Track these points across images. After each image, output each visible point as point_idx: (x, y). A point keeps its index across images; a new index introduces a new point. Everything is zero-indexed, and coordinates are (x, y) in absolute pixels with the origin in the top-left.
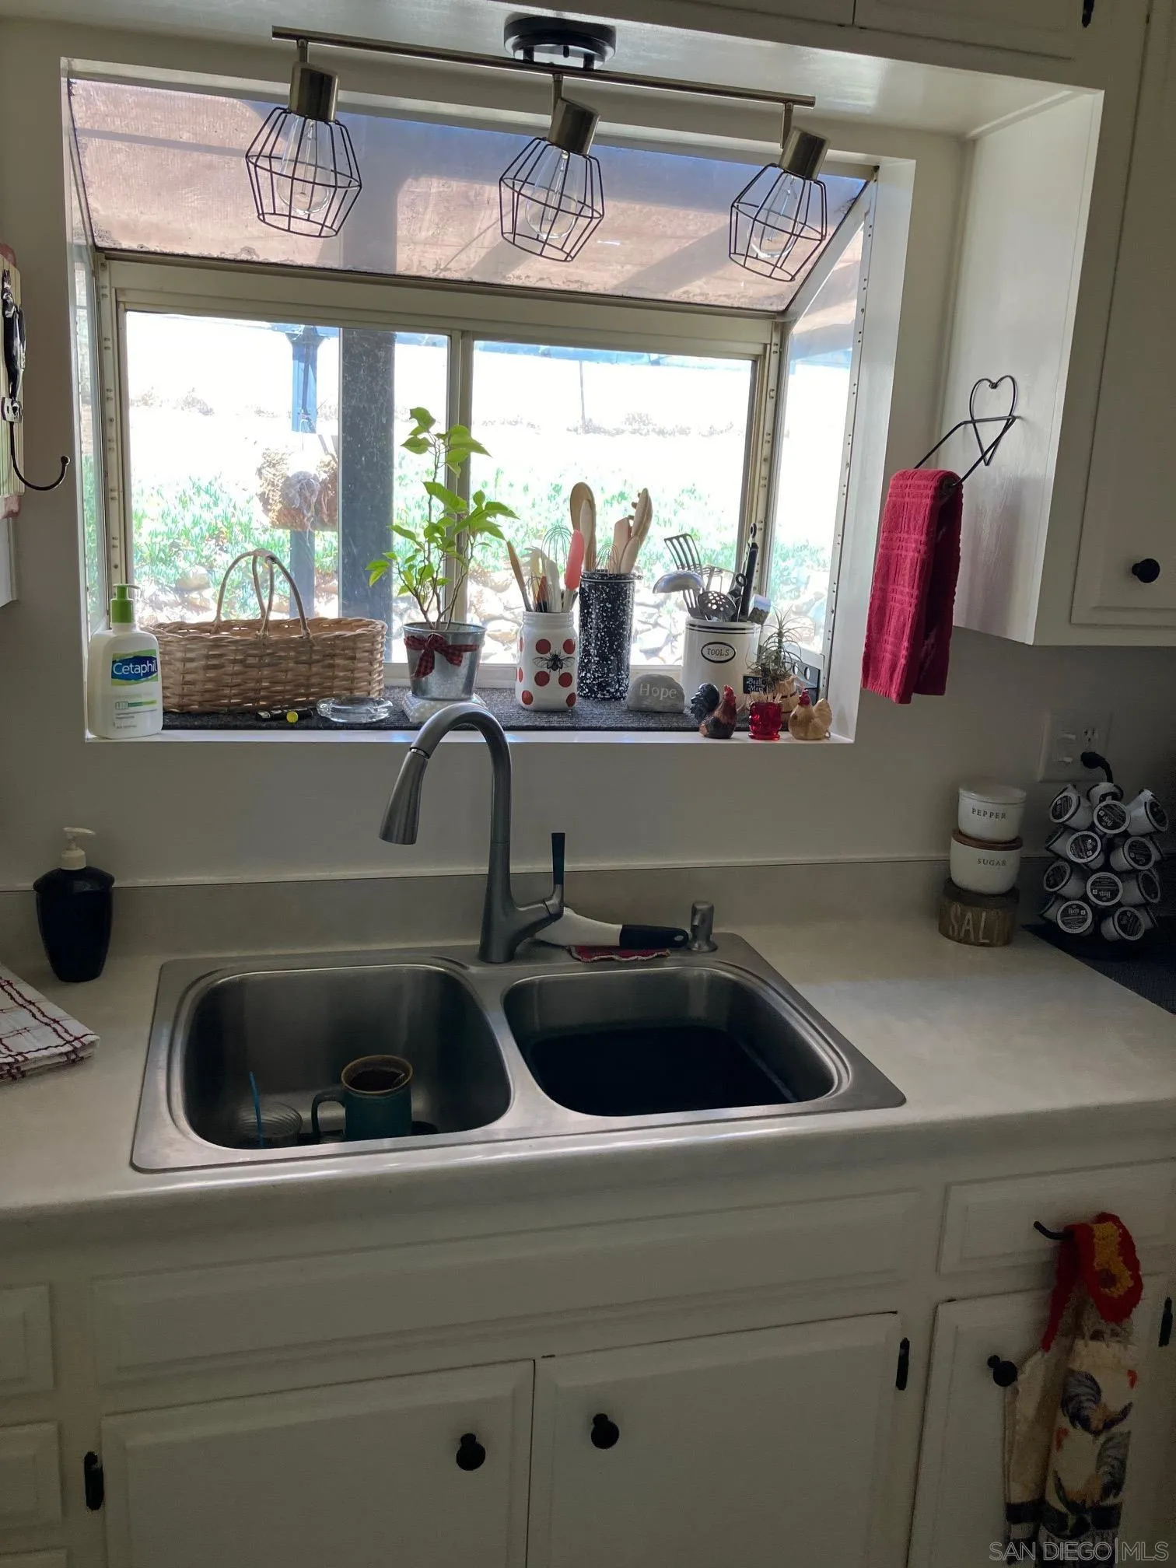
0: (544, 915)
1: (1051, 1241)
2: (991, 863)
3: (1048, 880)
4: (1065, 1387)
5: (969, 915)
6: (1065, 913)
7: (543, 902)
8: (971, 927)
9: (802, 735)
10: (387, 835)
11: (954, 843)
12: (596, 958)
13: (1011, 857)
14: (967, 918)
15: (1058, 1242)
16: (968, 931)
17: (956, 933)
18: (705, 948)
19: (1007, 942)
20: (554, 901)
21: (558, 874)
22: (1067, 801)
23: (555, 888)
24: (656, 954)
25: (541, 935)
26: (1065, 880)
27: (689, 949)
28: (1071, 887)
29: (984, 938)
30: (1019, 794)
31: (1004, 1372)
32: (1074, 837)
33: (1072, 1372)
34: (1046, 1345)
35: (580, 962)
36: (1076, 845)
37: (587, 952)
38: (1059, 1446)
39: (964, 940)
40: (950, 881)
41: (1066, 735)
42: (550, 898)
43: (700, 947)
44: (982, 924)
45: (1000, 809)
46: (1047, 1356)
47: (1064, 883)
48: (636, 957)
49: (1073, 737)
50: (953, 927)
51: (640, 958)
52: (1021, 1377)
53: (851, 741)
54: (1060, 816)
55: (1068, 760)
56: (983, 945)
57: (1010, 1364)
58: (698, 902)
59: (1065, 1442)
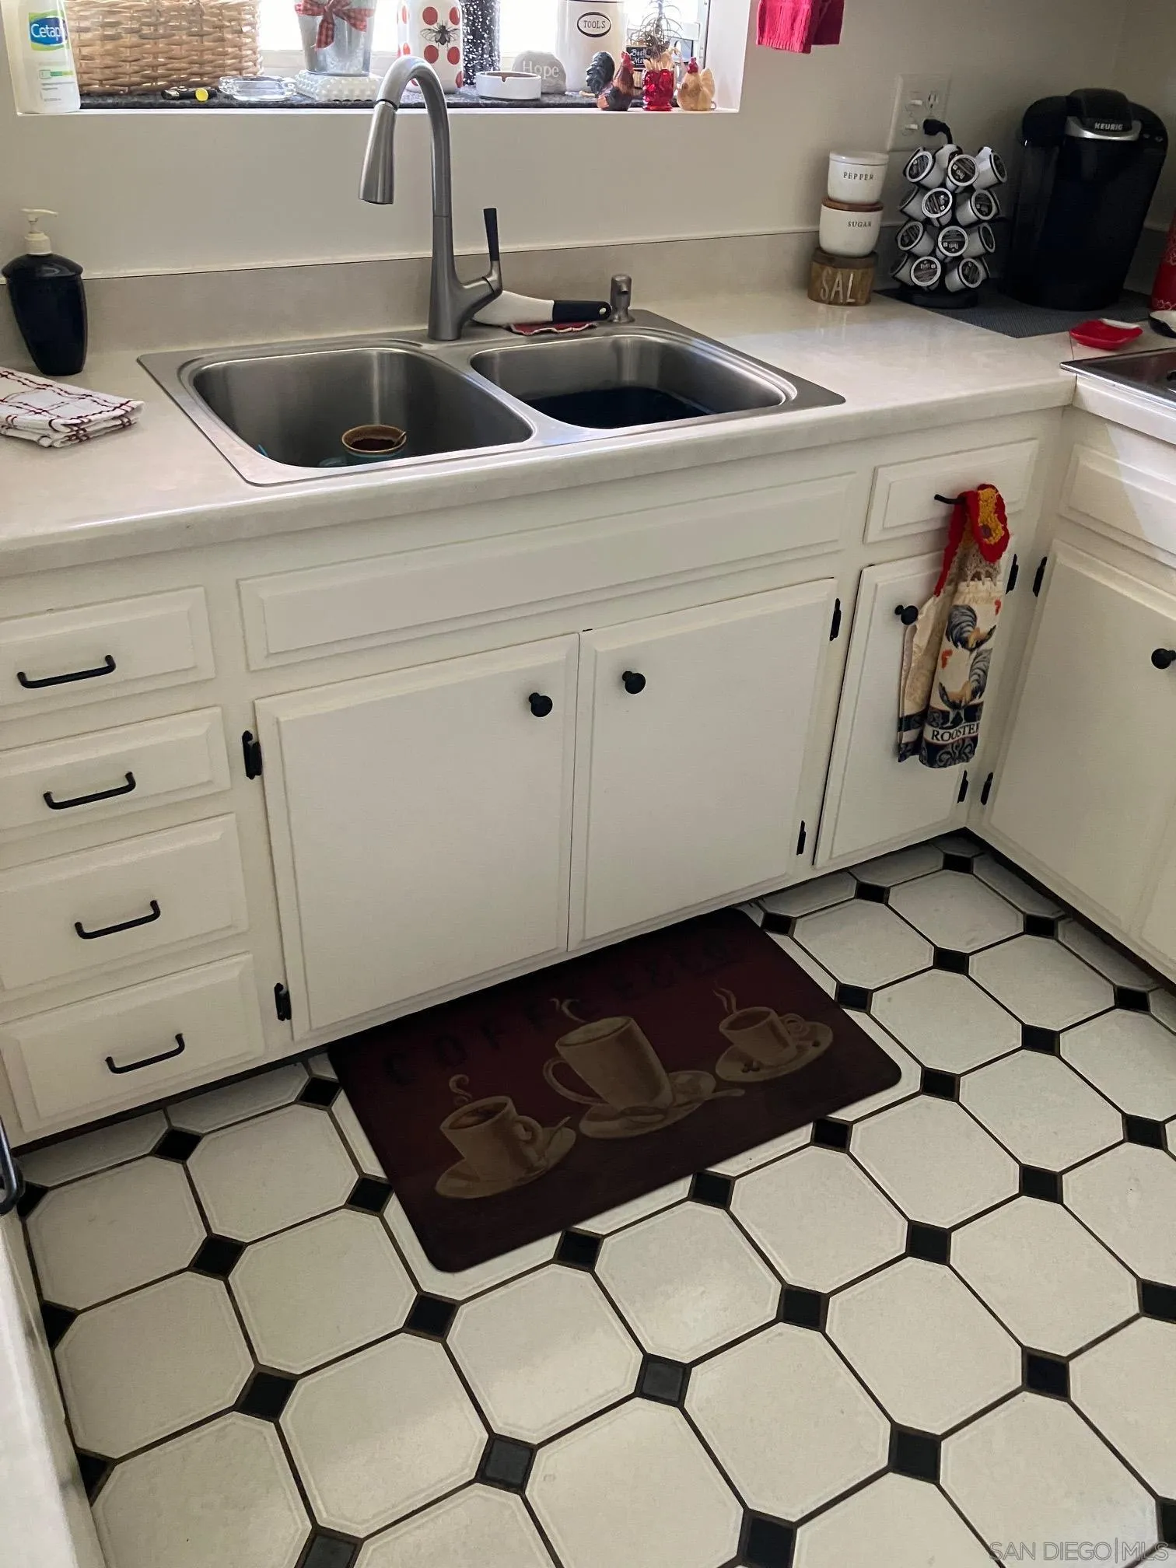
0: (488, 291)
1: (947, 505)
2: (860, 225)
3: (902, 239)
4: (950, 617)
5: (839, 278)
6: (917, 269)
7: (484, 278)
8: (840, 289)
9: (692, 106)
10: (369, 196)
11: (824, 208)
12: (536, 331)
13: (874, 217)
14: (837, 280)
15: (953, 506)
16: (837, 293)
17: (827, 296)
18: (624, 320)
19: (868, 302)
20: (494, 278)
21: (494, 253)
22: (923, 160)
23: (492, 266)
24: (587, 325)
25: (479, 316)
26: (919, 238)
27: (611, 321)
28: (922, 245)
29: (850, 297)
30: (881, 158)
31: (907, 615)
32: (929, 193)
33: (957, 607)
34: (937, 593)
35: (521, 336)
36: (930, 201)
37: (525, 328)
38: (944, 665)
39: (834, 302)
40: (819, 248)
41: (913, 101)
42: (490, 274)
43: (620, 318)
44: (850, 284)
45: (868, 170)
46: (938, 599)
47: (918, 240)
48: (570, 329)
49: (919, 102)
50: (825, 290)
51: (574, 329)
52: (920, 617)
53: (736, 110)
54: (917, 175)
55: (914, 126)
56: (850, 304)
57: (912, 608)
58: (616, 276)
59: (950, 660)
